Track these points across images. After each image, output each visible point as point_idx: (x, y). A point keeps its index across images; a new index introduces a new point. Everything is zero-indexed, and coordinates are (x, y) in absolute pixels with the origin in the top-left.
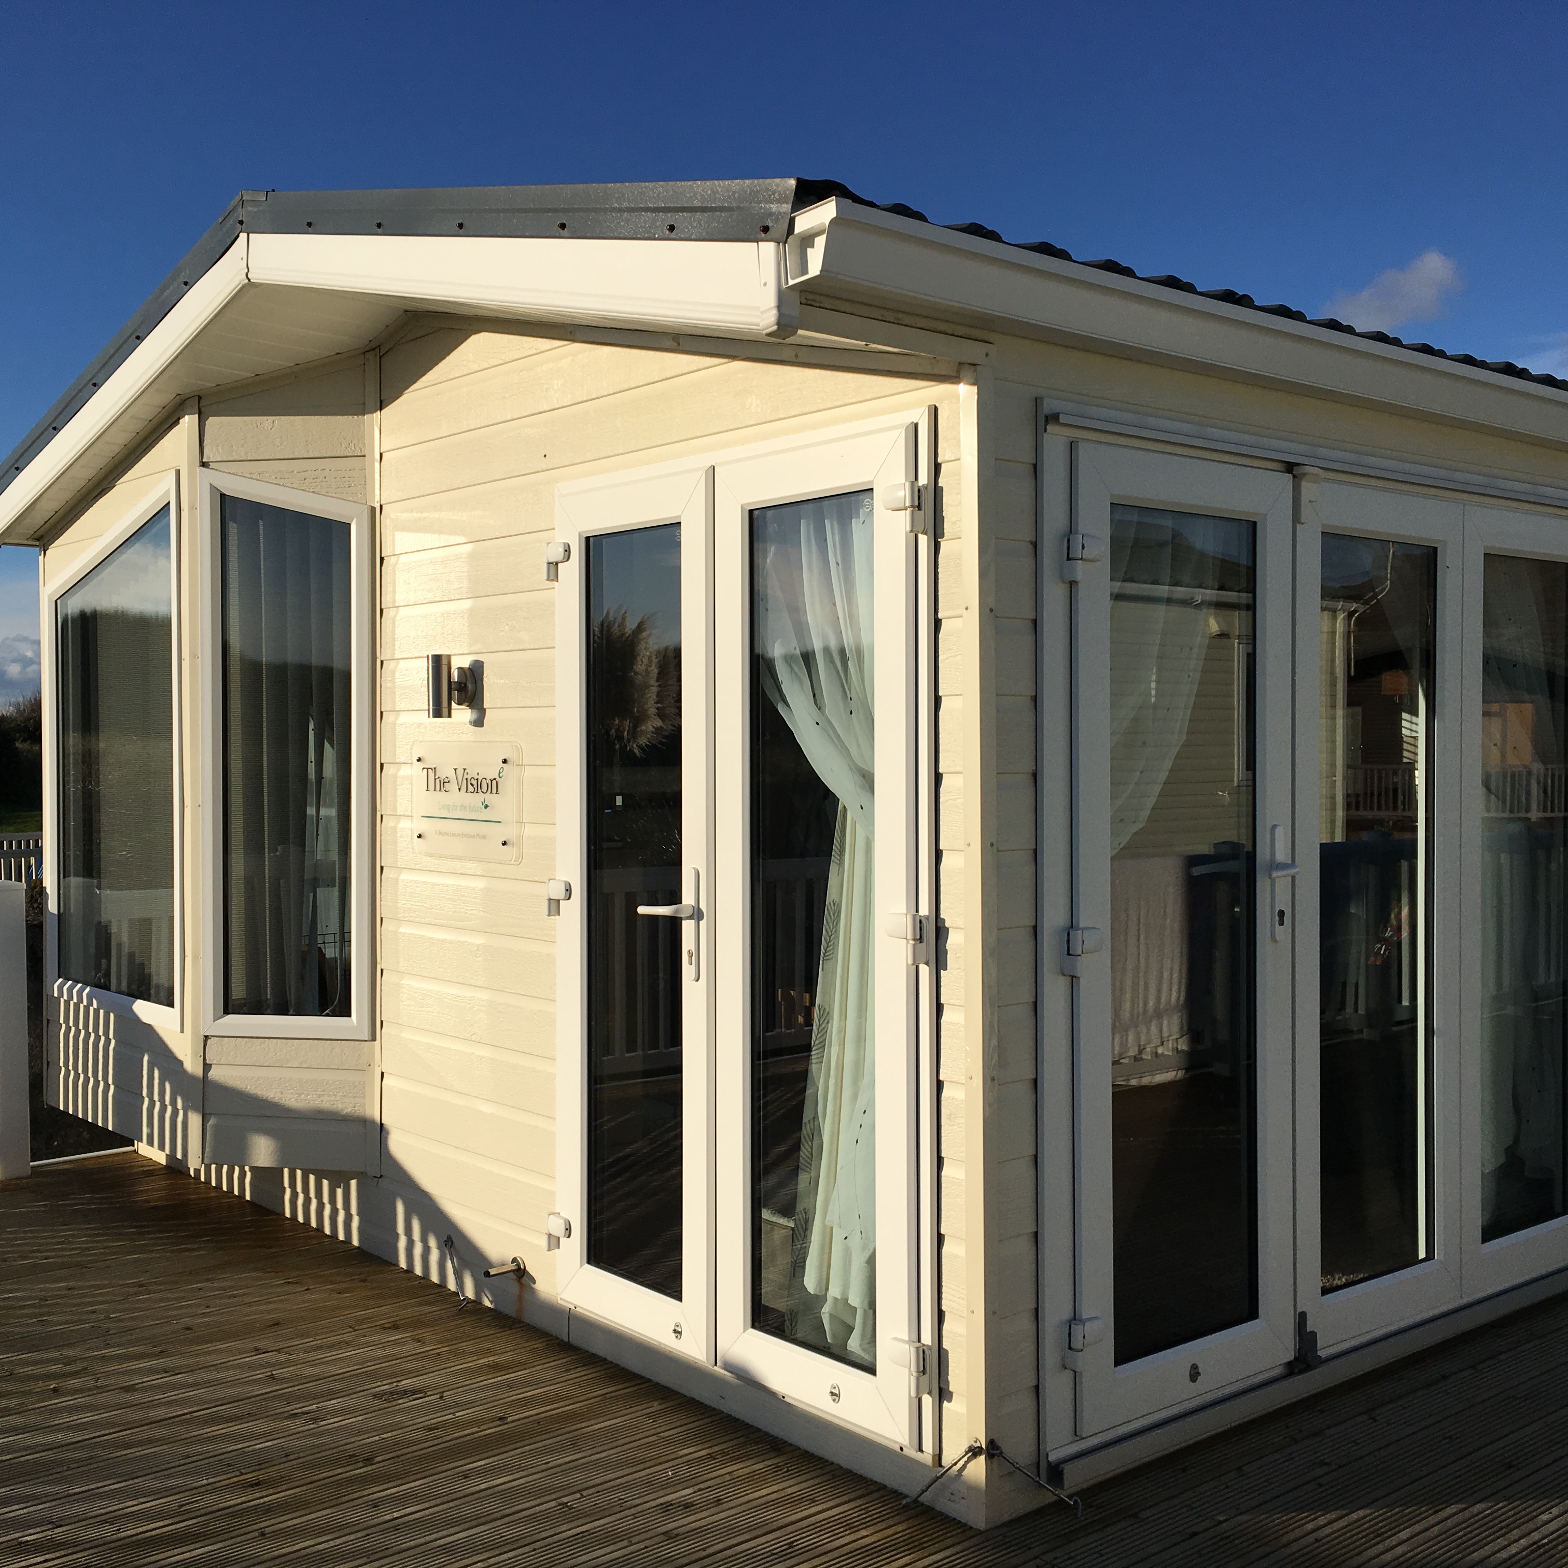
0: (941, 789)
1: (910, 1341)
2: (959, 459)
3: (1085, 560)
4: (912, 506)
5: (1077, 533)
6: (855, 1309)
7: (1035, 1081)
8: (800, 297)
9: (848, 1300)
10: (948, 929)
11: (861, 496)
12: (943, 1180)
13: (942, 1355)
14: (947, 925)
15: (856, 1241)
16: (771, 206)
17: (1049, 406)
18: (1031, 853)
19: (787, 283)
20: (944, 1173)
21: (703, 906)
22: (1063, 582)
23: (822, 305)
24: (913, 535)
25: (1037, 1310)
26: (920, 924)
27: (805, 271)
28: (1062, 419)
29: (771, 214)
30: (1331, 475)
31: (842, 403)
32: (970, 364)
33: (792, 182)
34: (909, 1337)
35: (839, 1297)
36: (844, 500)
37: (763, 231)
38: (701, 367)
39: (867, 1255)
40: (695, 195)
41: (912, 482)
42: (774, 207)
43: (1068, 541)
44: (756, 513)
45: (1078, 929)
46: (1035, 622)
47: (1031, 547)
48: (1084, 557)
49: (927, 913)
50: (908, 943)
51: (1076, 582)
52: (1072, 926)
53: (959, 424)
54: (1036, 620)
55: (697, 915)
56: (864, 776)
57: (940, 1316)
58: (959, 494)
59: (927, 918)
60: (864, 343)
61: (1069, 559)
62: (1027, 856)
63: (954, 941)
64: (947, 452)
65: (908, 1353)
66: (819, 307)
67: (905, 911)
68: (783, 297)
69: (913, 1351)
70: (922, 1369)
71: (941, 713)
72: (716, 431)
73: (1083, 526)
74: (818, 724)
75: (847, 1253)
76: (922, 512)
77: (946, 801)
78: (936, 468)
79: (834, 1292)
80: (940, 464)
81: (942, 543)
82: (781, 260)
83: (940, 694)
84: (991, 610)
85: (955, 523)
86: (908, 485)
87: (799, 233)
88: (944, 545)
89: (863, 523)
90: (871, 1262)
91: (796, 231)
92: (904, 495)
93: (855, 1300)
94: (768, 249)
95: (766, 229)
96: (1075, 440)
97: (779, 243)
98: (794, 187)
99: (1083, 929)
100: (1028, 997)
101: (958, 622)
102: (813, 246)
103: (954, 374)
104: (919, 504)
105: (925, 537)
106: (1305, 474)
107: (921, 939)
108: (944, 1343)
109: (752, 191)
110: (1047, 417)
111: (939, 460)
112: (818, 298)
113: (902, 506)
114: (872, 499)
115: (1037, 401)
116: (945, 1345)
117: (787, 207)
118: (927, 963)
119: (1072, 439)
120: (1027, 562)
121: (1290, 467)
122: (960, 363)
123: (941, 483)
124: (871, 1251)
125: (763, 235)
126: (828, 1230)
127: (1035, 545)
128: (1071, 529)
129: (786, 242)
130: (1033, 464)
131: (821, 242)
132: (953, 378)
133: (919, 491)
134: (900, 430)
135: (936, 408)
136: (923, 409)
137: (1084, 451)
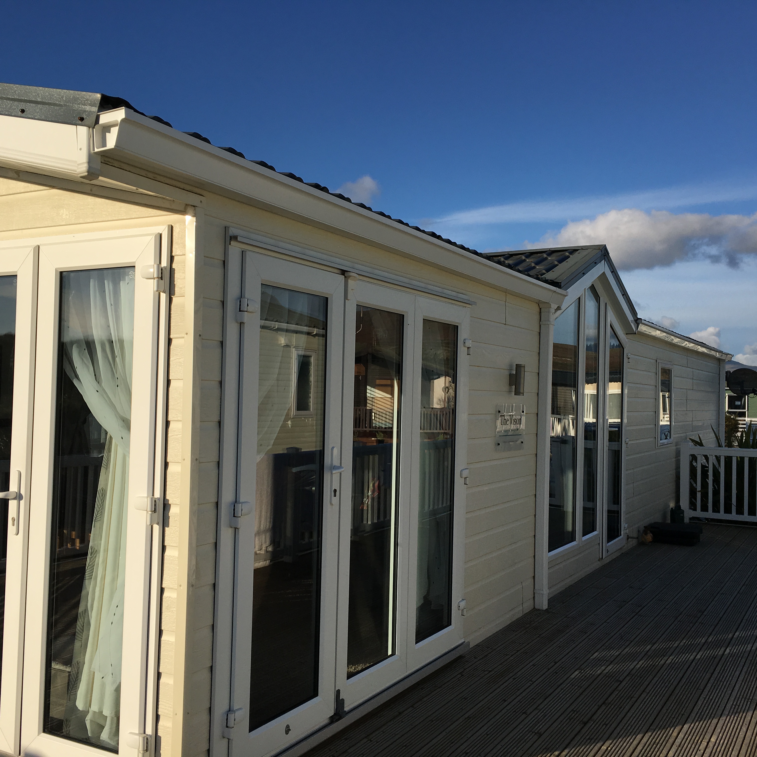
0: (169, 429)
1: (139, 734)
2: (185, 255)
3: (248, 312)
4: (158, 278)
5: (244, 297)
6: (107, 717)
7: (214, 585)
8: (101, 159)
9: (102, 712)
10: (170, 505)
11: (127, 270)
12: (162, 642)
13: (157, 739)
14: (170, 503)
15: (109, 679)
16: (86, 107)
17: (233, 231)
18: (216, 463)
19: (94, 150)
20: (163, 638)
21: (23, 492)
22: (237, 322)
23: (114, 165)
24: (158, 293)
25: (210, 708)
26: (155, 503)
27: (104, 145)
28: (239, 239)
29: (85, 111)
30: (361, 278)
31: (117, 218)
32: (192, 206)
33: (99, 96)
34: (139, 730)
35: (97, 711)
36: (116, 271)
37: (80, 120)
38: (32, 190)
39: (115, 686)
40: (38, 94)
41: (158, 264)
42: (88, 108)
43: (240, 302)
44: (64, 273)
45: (240, 503)
46: (222, 343)
47: (221, 304)
48: (248, 310)
49: (159, 497)
50: (147, 513)
51: (243, 323)
52: (236, 501)
53: (185, 236)
54: (222, 341)
55: (19, 497)
56: (123, 421)
57: (157, 718)
58: (184, 273)
59: (159, 499)
60: (135, 188)
61: (240, 311)
62: (214, 465)
63: (173, 511)
64: (178, 250)
65: (138, 741)
66: (112, 166)
67: (146, 496)
68: (91, 157)
69: (141, 739)
70: (146, 749)
71: (170, 389)
72: (40, 226)
73: (247, 295)
74: (97, 391)
75: (103, 686)
76: (163, 281)
77: (172, 436)
78: (172, 259)
79: (94, 708)
80: (174, 257)
81: (173, 298)
82: (90, 137)
83: (170, 378)
84: (200, 335)
85: (181, 288)
86: (155, 266)
87: (101, 124)
88: (175, 299)
89: (128, 283)
90: (118, 690)
91: (100, 123)
92: (153, 271)
93: (107, 712)
94: (83, 130)
95: (82, 119)
96: (244, 250)
97: (89, 127)
98: (100, 98)
99: (242, 503)
100: (213, 541)
101: (181, 341)
102: (110, 132)
103: (183, 210)
104: (162, 276)
105: (165, 294)
106: (350, 276)
107: (155, 511)
108: (159, 733)
109: (74, 97)
110: (231, 237)
111: (173, 254)
112: (110, 160)
113: (152, 277)
114: (134, 271)
115: (226, 228)
116: (159, 734)
117: (95, 109)
118: (158, 524)
119: (243, 250)
120: (218, 312)
121: (343, 272)
122: (186, 205)
123: (174, 266)
124: (118, 683)
125: (80, 122)
126: (92, 673)
127: (223, 303)
128: (241, 296)
129: (94, 128)
130: (223, 261)
131: (115, 131)
132: (183, 212)
133: (162, 269)
134: (152, 236)
135: (172, 227)
136: (166, 226)
137: (249, 256)
